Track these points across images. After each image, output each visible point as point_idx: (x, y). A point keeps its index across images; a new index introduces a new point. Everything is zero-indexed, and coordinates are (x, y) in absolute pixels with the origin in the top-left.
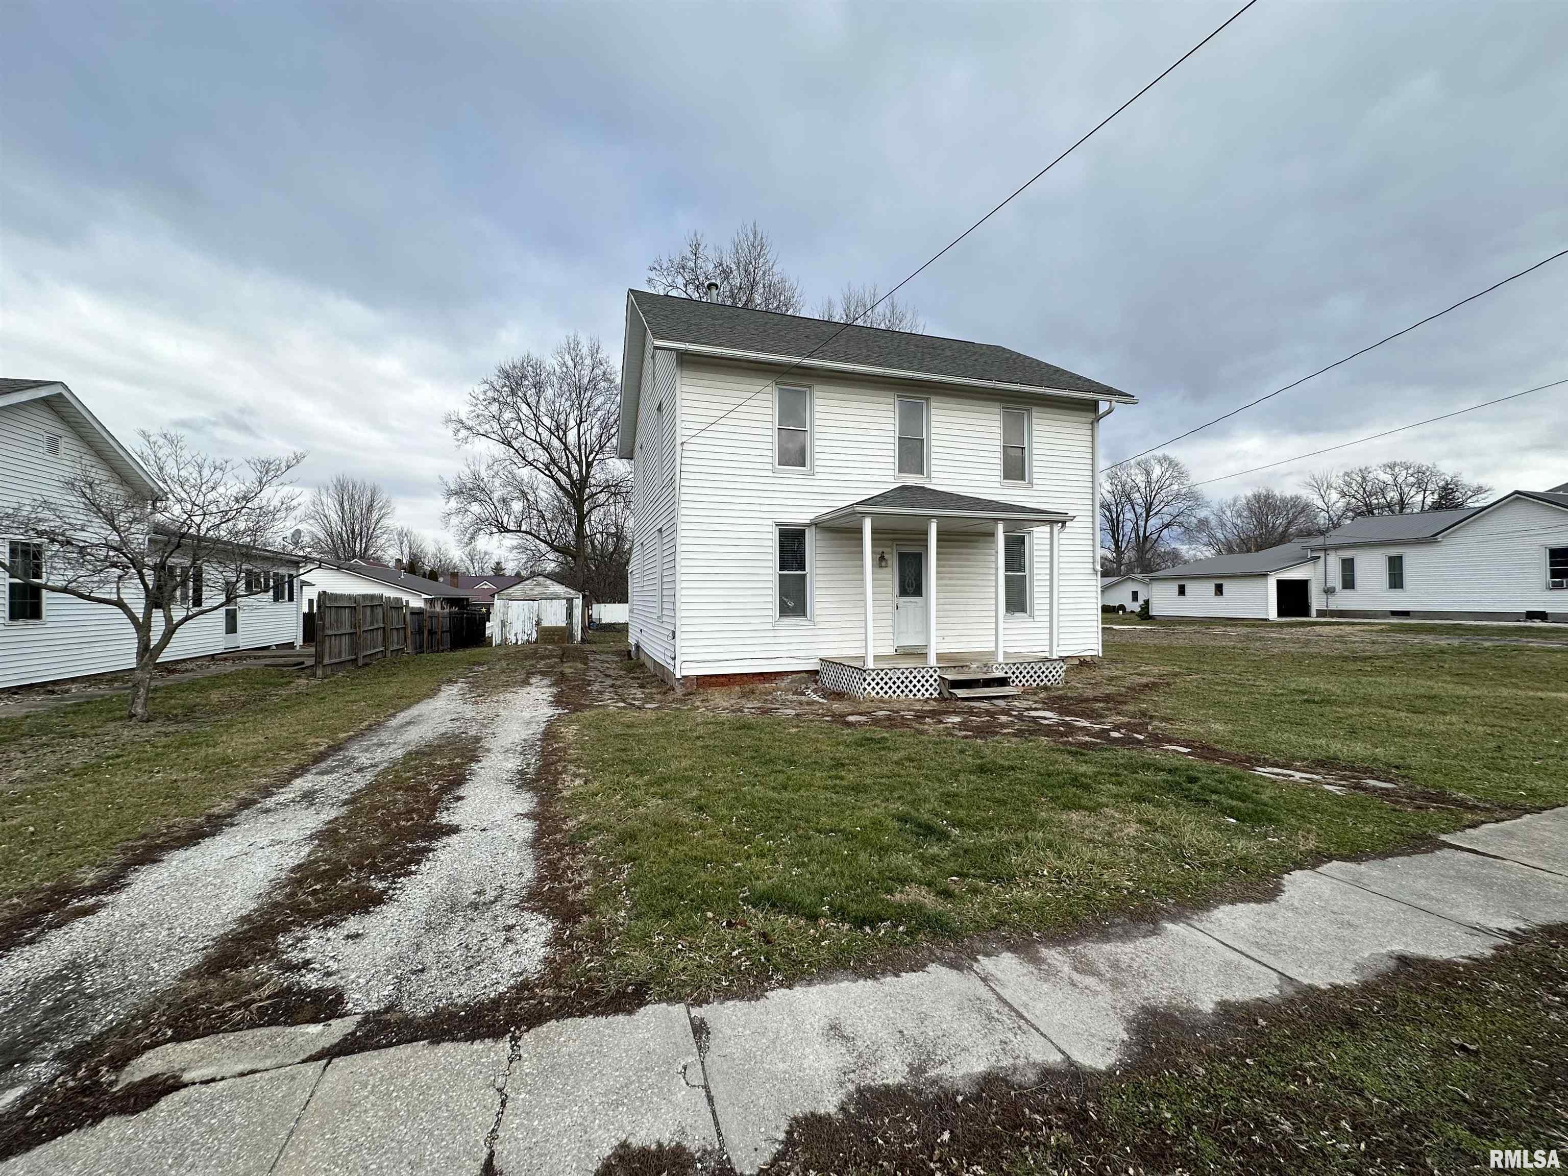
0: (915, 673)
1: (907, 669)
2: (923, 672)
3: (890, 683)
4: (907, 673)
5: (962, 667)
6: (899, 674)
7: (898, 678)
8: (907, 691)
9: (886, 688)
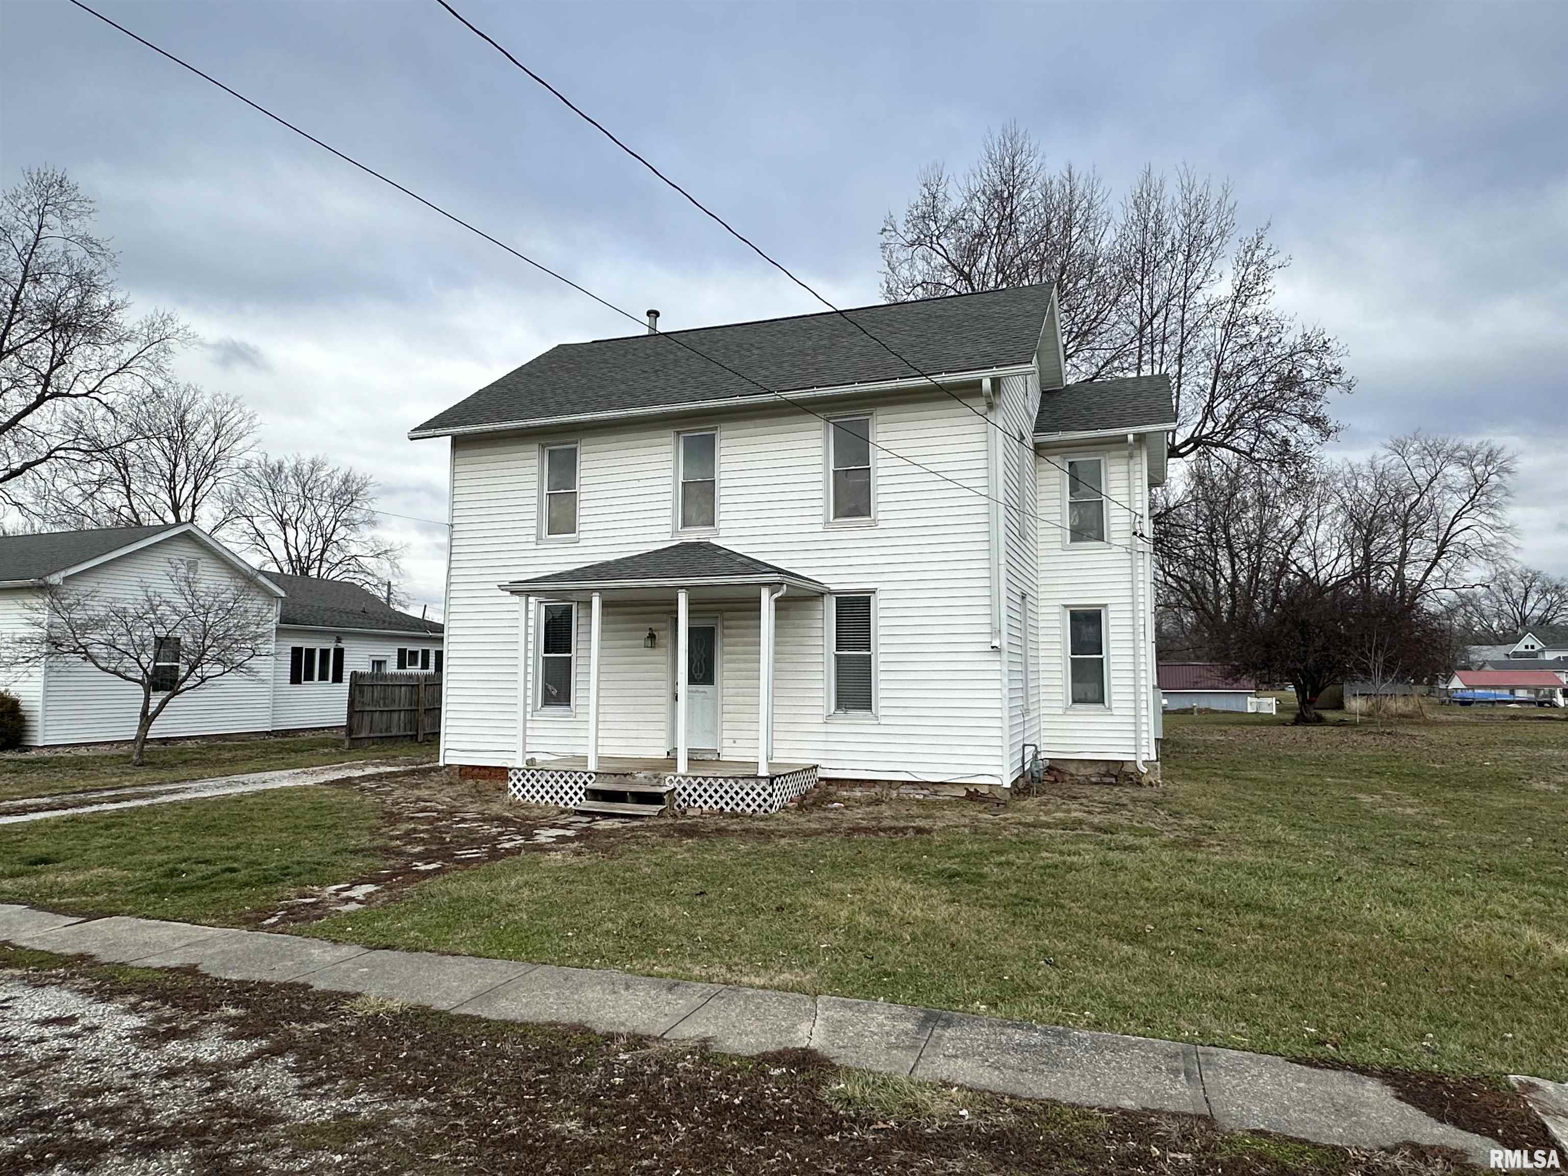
0: (566, 777)
1: (557, 771)
2: (576, 777)
3: (538, 787)
4: (557, 776)
5: (625, 775)
6: (547, 776)
7: (547, 782)
8: (557, 798)
9: (533, 792)
